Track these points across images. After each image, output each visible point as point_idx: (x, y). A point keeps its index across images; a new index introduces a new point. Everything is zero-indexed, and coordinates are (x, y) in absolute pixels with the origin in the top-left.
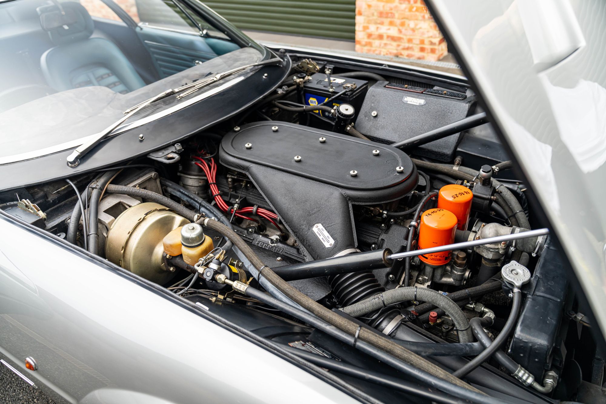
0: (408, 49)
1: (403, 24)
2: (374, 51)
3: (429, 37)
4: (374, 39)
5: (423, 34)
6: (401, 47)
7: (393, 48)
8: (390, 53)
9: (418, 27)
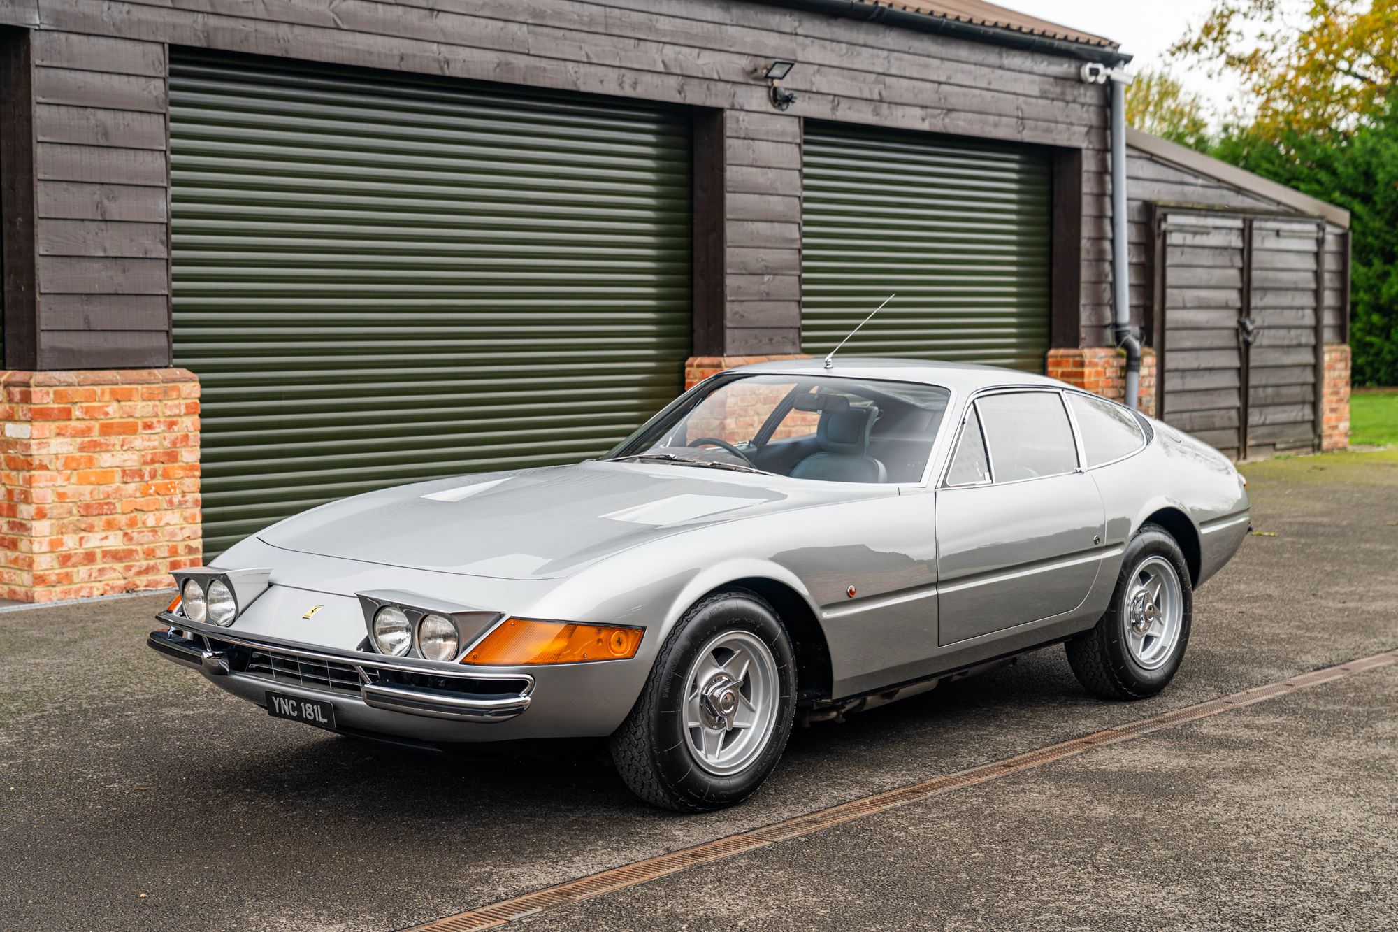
0: (147, 571)
1: (132, 523)
2: (77, 591)
3: (184, 540)
4: (74, 566)
5: (173, 534)
6: (134, 570)
7: (116, 575)
8: (113, 588)
9: (161, 524)
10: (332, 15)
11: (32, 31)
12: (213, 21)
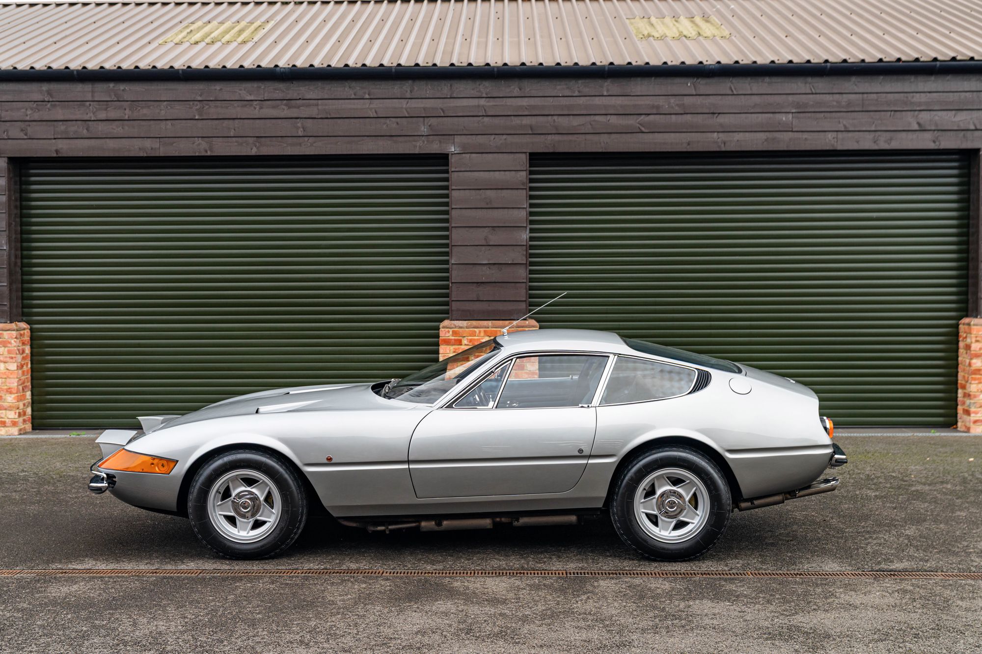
10: (638, 125)
11: (450, 155)
12: (557, 138)
